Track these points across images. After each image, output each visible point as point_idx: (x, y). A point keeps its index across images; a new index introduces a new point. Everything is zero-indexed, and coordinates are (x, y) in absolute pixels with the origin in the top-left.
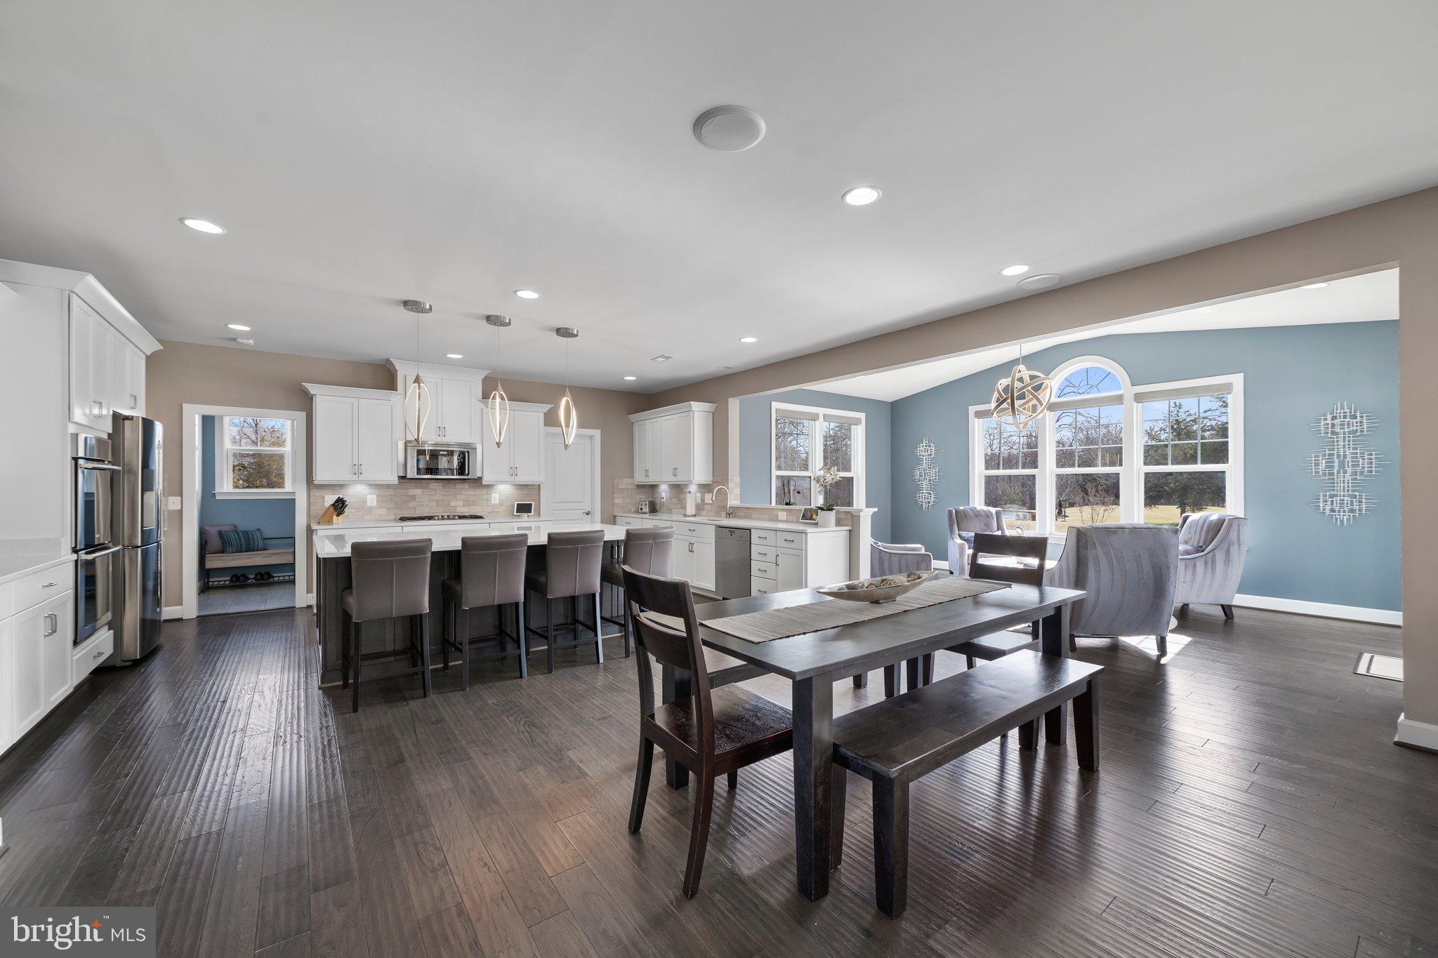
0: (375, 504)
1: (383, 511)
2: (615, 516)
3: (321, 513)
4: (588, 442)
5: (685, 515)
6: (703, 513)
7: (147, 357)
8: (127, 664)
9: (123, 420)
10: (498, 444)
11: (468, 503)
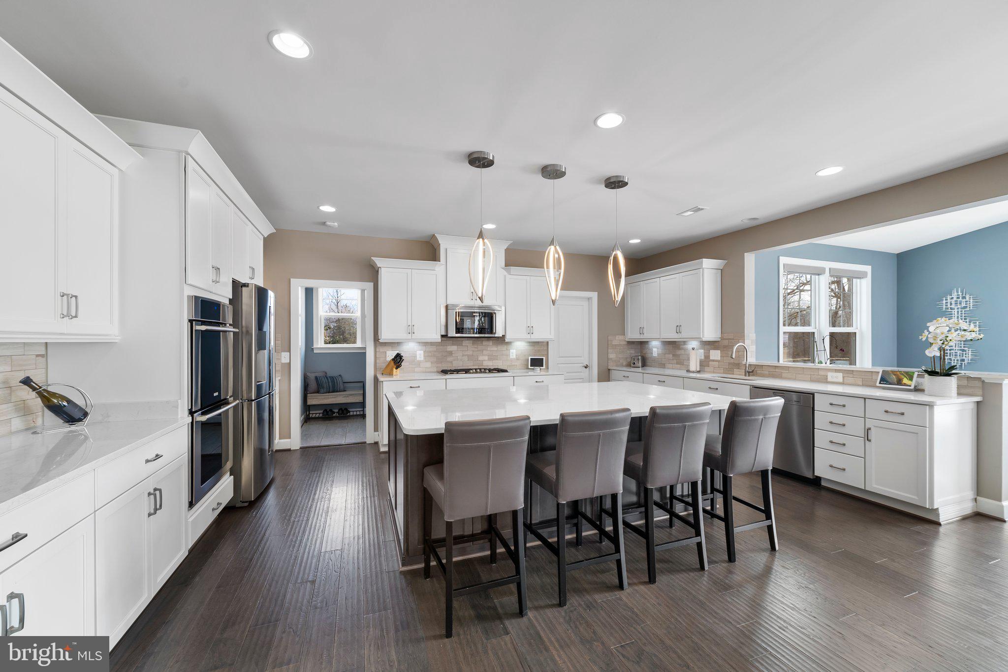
0: (422, 359)
1: (428, 365)
2: (609, 370)
3: (384, 366)
4: (586, 303)
5: (688, 371)
6: (706, 369)
7: (264, 238)
8: (246, 504)
9: (242, 287)
10: (554, 302)
11: (492, 358)
